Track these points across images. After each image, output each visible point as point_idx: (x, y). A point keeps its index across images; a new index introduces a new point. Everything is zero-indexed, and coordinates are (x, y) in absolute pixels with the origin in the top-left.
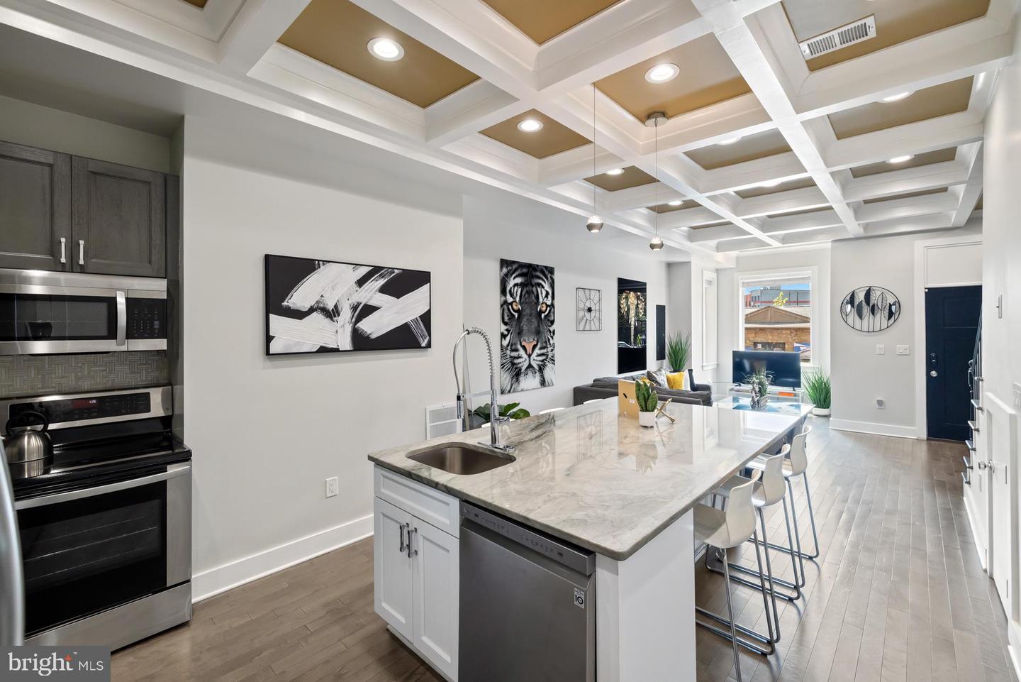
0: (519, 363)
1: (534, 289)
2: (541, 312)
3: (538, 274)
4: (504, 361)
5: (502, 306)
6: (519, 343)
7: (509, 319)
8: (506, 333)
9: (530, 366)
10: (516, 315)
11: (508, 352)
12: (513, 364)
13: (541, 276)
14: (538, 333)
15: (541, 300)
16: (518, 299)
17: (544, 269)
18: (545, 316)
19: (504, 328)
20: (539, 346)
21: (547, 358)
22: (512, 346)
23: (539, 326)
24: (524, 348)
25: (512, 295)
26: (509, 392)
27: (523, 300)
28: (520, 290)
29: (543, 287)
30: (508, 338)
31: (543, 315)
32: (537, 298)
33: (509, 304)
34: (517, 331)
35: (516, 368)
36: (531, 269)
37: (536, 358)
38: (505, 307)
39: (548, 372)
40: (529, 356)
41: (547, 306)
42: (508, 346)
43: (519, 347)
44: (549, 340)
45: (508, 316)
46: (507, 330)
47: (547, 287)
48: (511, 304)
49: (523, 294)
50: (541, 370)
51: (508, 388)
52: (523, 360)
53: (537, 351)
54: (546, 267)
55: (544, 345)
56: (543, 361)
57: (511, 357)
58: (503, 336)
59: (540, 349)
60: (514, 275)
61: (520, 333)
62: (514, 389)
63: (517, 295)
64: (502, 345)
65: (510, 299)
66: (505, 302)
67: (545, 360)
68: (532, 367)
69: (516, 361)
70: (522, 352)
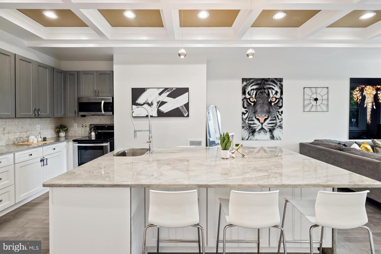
0: (254, 127)
1: (266, 91)
2: (271, 102)
3: (270, 83)
4: (244, 125)
5: (243, 100)
6: (254, 117)
7: (248, 106)
8: (246, 112)
9: (262, 128)
10: (253, 104)
11: (247, 121)
12: (250, 127)
13: (272, 83)
14: (269, 112)
15: (271, 96)
16: (254, 96)
17: (275, 80)
18: (275, 104)
19: (244, 110)
20: (269, 119)
21: (276, 125)
22: (249, 118)
23: (269, 109)
24: (258, 120)
25: (249, 94)
26: (247, 139)
27: (257, 96)
28: (255, 92)
29: (273, 89)
30: (247, 115)
31: (273, 104)
32: (269, 94)
33: (248, 99)
34: (253, 111)
35: (252, 129)
36: (264, 81)
37: (267, 125)
38: (245, 100)
39: (276, 133)
40: (262, 124)
41: (276, 99)
42: (247, 118)
43: (254, 119)
44: (278, 116)
45: (247, 104)
46: (246, 111)
47: (277, 88)
48: (249, 99)
49: (258, 93)
50: (271, 131)
51: (247, 138)
52: (257, 125)
53: (268, 121)
54: (276, 79)
55: (274, 118)
56: (273, 126)
57: (249, 123)
58: (243, 114)
59: (270, 120)
60: (251, 85)
61: (255, 112)
62: (251, 139)
63: (253, 94)
64: (242, 118)
65: (248, 96)
66: (245, 98)
67: (274, 126)
68: (264, 129)
69: (252, 126)
70: (256, 121)
